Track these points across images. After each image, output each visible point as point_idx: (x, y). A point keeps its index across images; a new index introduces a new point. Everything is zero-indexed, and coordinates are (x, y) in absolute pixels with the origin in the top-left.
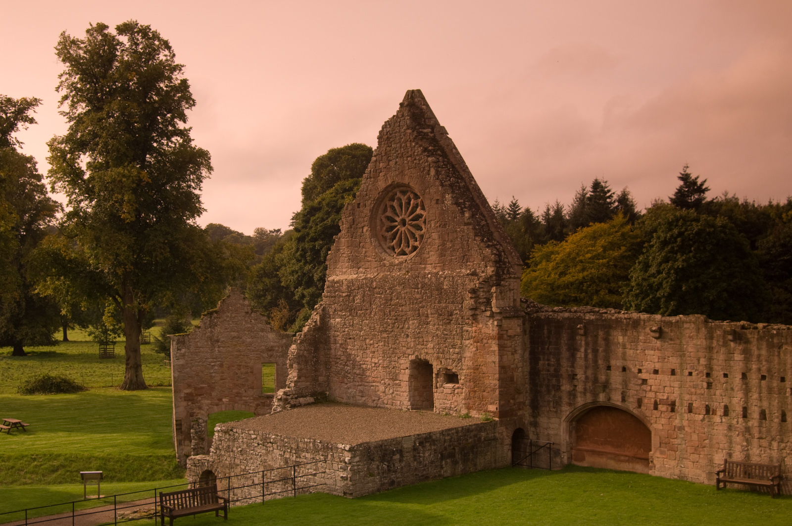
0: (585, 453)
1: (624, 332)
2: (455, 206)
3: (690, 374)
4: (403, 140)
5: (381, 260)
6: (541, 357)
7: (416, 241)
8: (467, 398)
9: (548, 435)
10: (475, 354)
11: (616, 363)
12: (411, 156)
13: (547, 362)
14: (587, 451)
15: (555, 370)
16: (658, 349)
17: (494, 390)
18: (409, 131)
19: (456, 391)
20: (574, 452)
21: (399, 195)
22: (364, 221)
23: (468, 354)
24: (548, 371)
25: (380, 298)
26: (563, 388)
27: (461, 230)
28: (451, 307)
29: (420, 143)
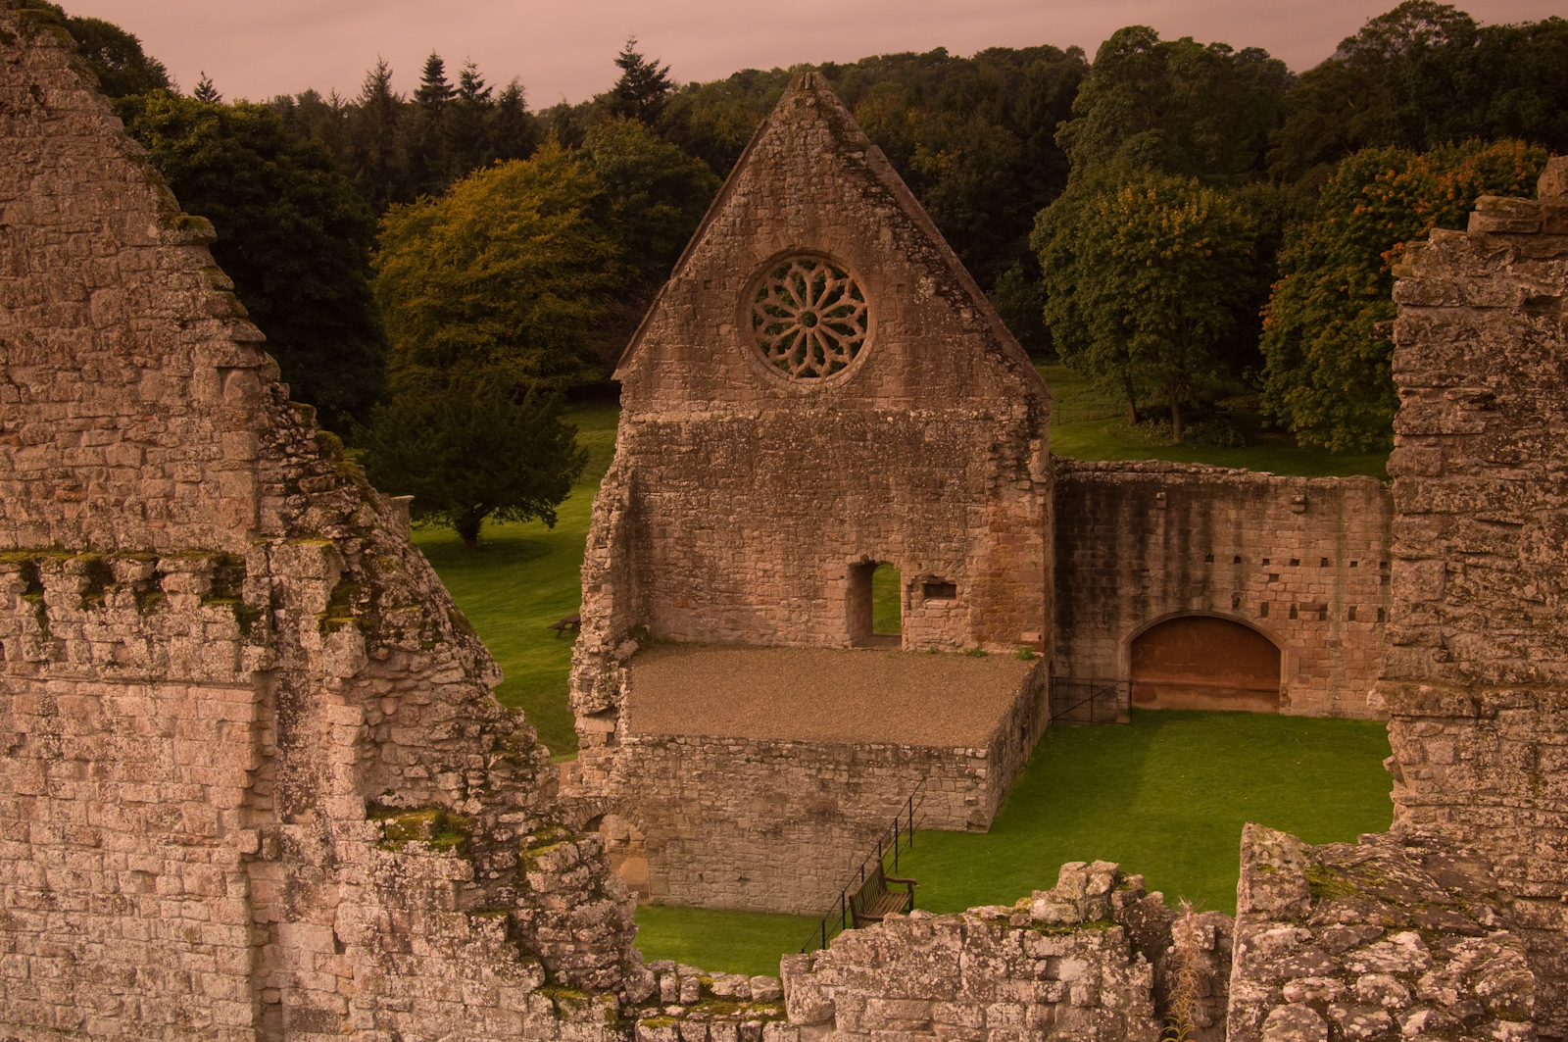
0: (1157, 689)
1: (1240, 503)
2: (941, 299)
3: (1354, 564)
4: (813, 171)
5: (767, 386)
6: (1079, 544)
7: (840, 351)
8: (977, 622)
9: (1093, 666)
10: (994, 551)
11: (1224, 549)
12: (834, 202)
13: (1089, 552)
14: (1159, 685)
15: (1106, 564)
16: (1299, 529)
17: (1034, 608)
18: (829, 156)
19: (952, 613)
20: (1134, 688)
21: (795, 267)
22: (722, 314)
23: (978, 551)
24: (1093, 565)
25: (772, 455)
26: (1121, 592)
27: (954, 342)
28: (939, 473)
29: (853, 179)
